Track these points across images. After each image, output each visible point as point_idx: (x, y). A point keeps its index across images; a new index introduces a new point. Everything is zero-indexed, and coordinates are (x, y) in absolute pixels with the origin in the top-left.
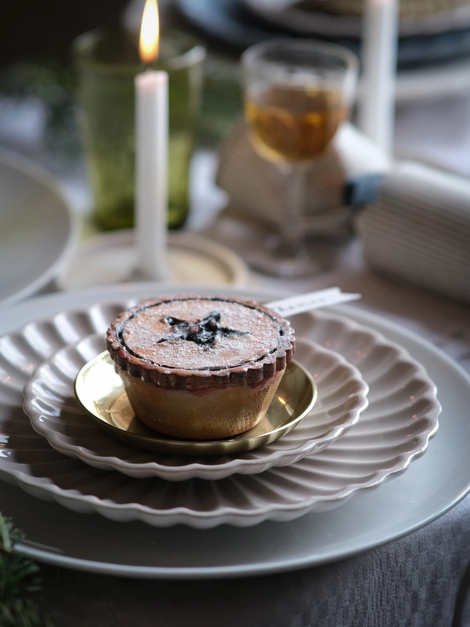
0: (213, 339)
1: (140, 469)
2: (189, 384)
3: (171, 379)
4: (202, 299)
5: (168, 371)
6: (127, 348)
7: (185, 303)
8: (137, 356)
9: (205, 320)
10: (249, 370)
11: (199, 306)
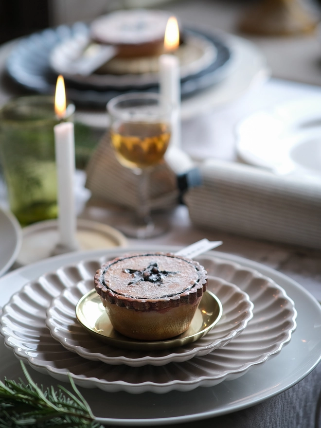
0: (160, 278)
1: (141, 361)
2: (157, 307)
3: (146, 305)
4: (140, 256)
5: (144, 301)
6: (112, 291)
7: (131, 259)
8: (121, 294)
9: (149, 267)
10: (190, 293)
11: (141, 261)
